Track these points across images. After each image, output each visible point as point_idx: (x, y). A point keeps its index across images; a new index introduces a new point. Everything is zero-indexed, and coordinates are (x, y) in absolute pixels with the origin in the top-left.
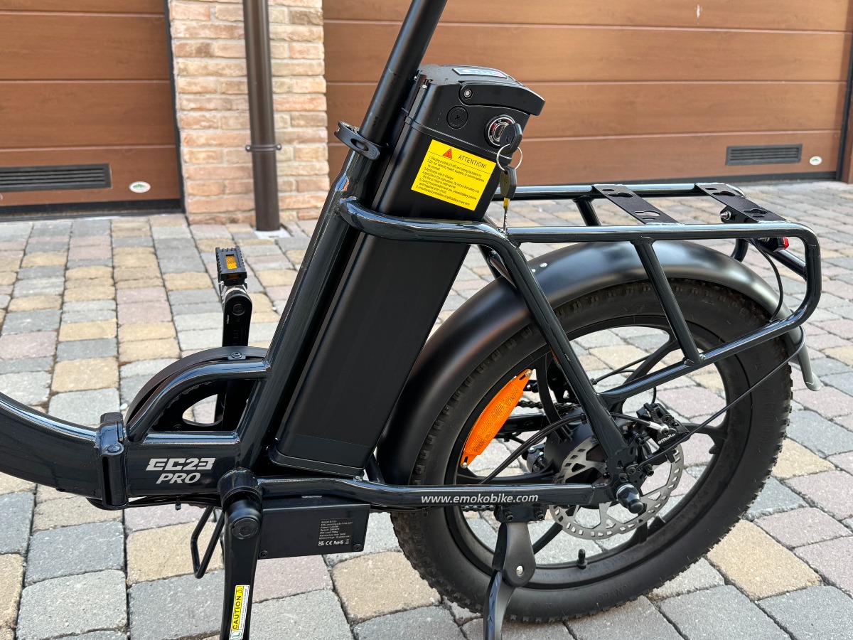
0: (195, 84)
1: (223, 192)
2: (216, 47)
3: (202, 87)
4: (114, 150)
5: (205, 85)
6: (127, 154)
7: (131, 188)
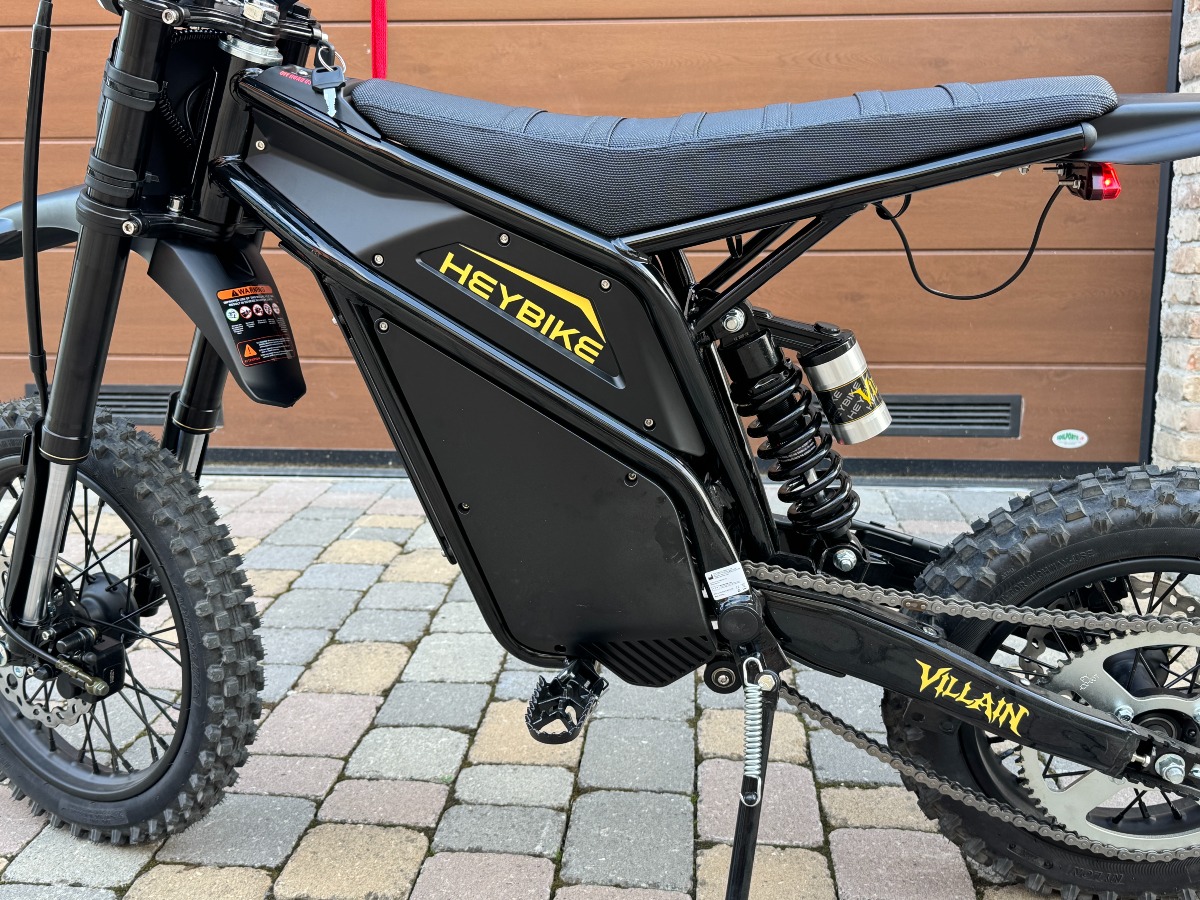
4: (1035, 371)
6: (1057, 379)
7: (1055, 439)
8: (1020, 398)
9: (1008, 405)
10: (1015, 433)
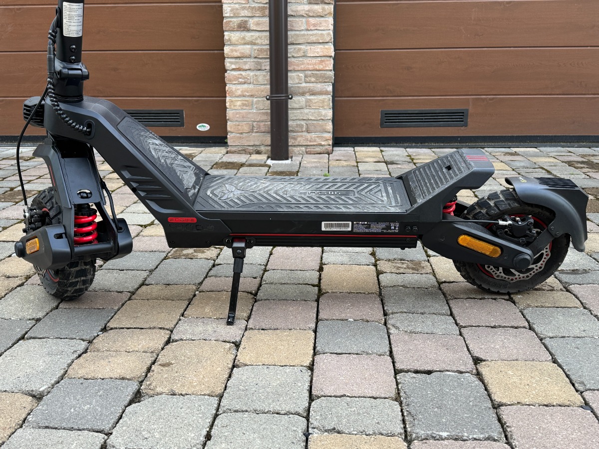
0: (236, 51)
1: (252, 131)
2: (252, 23)
3: (240, 53)
4: (187, 100)
5: (243, 51)
6: (196, 103)
7: (197, 127)
8: (182, 111)
9: (178, 114)
10: (182, 125)
